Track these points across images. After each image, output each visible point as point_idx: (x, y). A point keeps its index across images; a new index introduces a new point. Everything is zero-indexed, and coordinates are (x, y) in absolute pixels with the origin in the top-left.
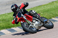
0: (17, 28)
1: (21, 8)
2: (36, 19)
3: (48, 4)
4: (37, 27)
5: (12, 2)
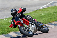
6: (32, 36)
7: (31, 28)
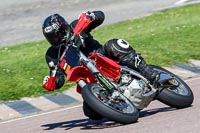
0: (41, 97)
1: (77, 30)
2: (132, 72)
3: (147, 18)
4: (136, 100)
5: (26, 9)
6: (136, 121)
7: (126, 91)
